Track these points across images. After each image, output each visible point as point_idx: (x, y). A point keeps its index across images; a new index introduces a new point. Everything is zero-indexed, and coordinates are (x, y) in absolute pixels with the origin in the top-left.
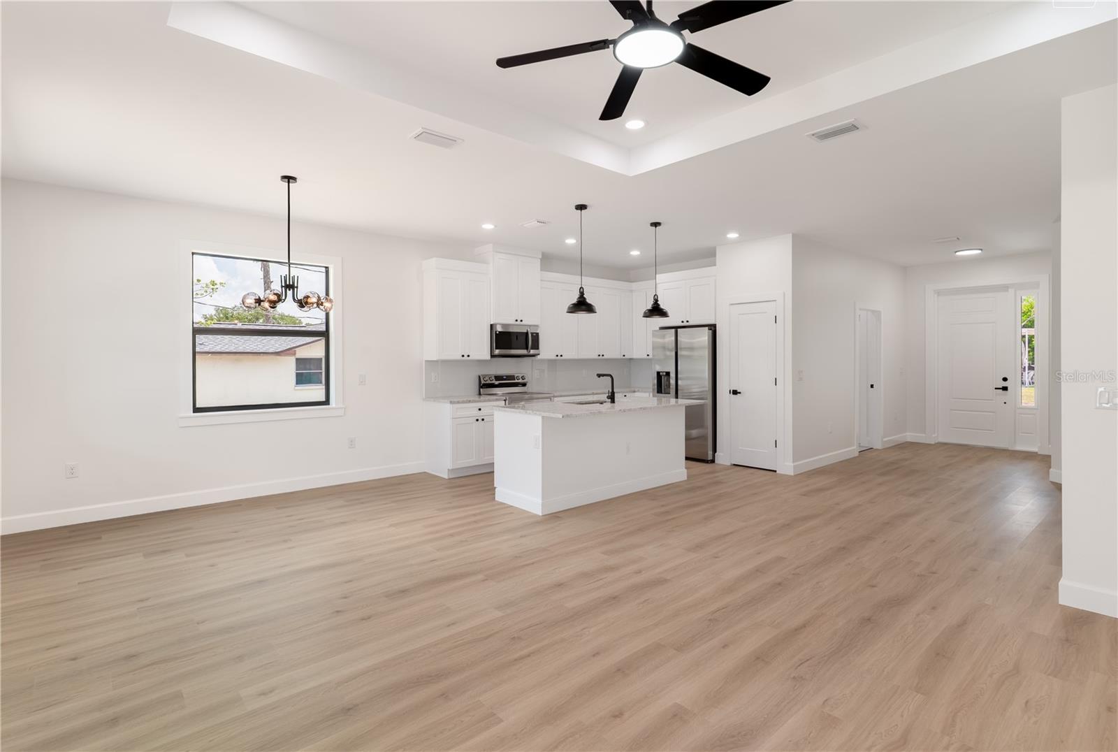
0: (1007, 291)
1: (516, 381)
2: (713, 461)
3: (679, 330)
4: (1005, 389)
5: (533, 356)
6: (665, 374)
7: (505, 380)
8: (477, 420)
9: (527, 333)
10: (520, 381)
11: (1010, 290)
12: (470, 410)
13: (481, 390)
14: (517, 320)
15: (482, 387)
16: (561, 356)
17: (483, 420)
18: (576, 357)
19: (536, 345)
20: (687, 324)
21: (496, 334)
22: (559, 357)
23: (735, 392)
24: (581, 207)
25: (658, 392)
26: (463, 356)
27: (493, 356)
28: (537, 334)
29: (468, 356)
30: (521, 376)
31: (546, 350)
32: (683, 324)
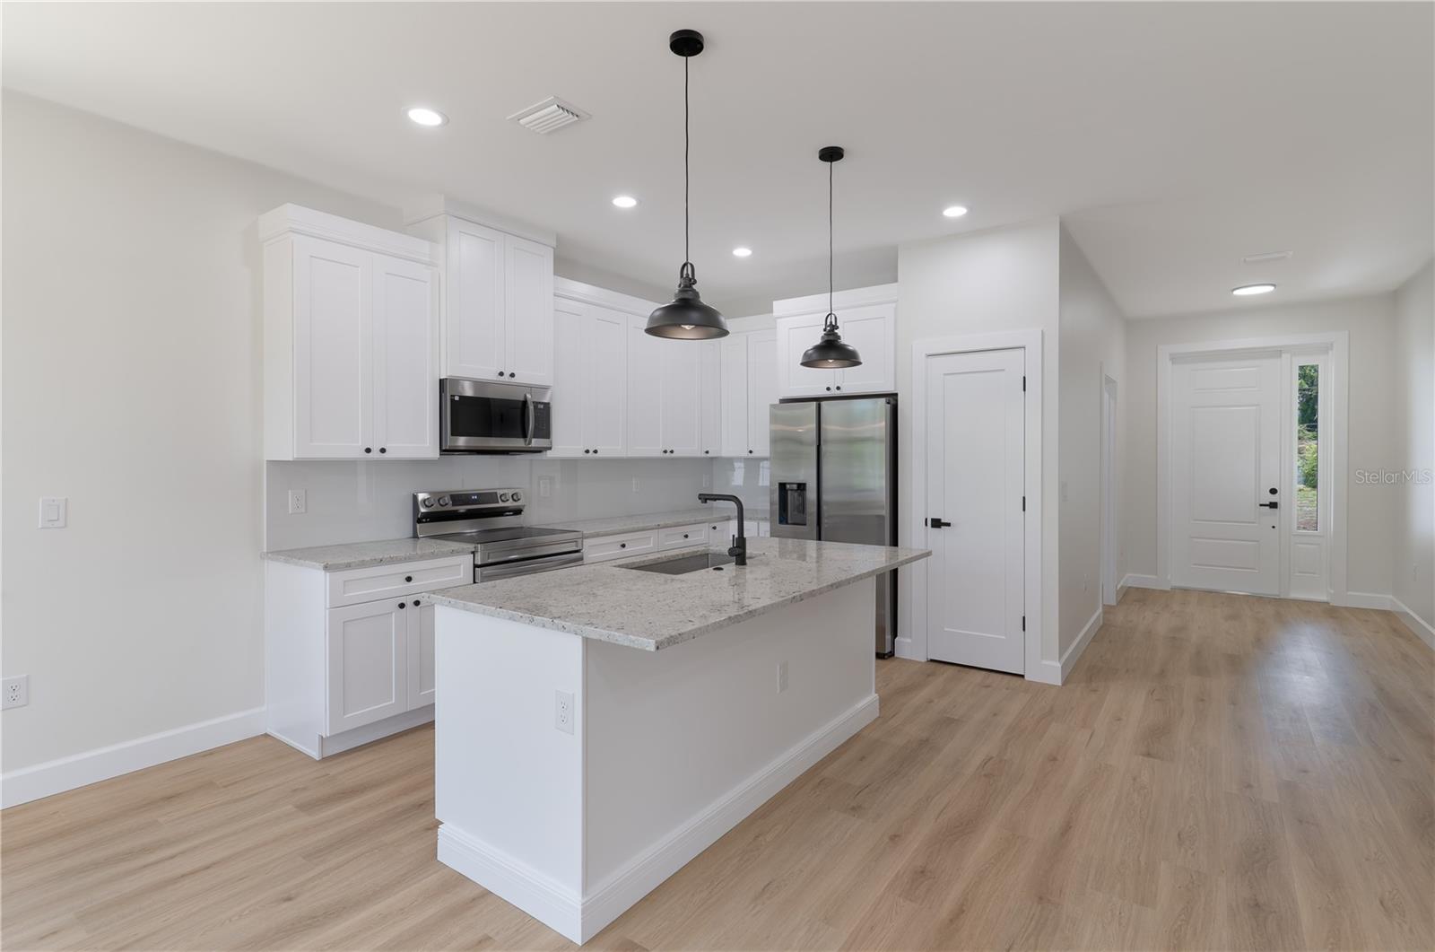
0: (1281, 356)
1: (501, 504)
2: (892, 654)
3: (824, 404)
4: (1273, 505)
5: (538, 451)
6: (795, 487)
7: (475, 502)
8: (402, 606)
9: (525, 403)
10: (510, 504)
11: (1283, 355)
12: (384, 583)
13: (418, 525)
14: (501, 374)
15: (419, 521)
16: (596, 452)
17: (417, 603)
18: (623, 455)
19: (544, 430)
20: (838, 393)
21: (453, 401)
22: (591, 454)
23: (937, 523)
24: (687, 43)
25: (781, 522)
26: (368, 450)
27: (444, 451)
28: (547, 406)
29: (383, 451)
30: (510, 493)
31: (566, 440)
32: (828, 394)
